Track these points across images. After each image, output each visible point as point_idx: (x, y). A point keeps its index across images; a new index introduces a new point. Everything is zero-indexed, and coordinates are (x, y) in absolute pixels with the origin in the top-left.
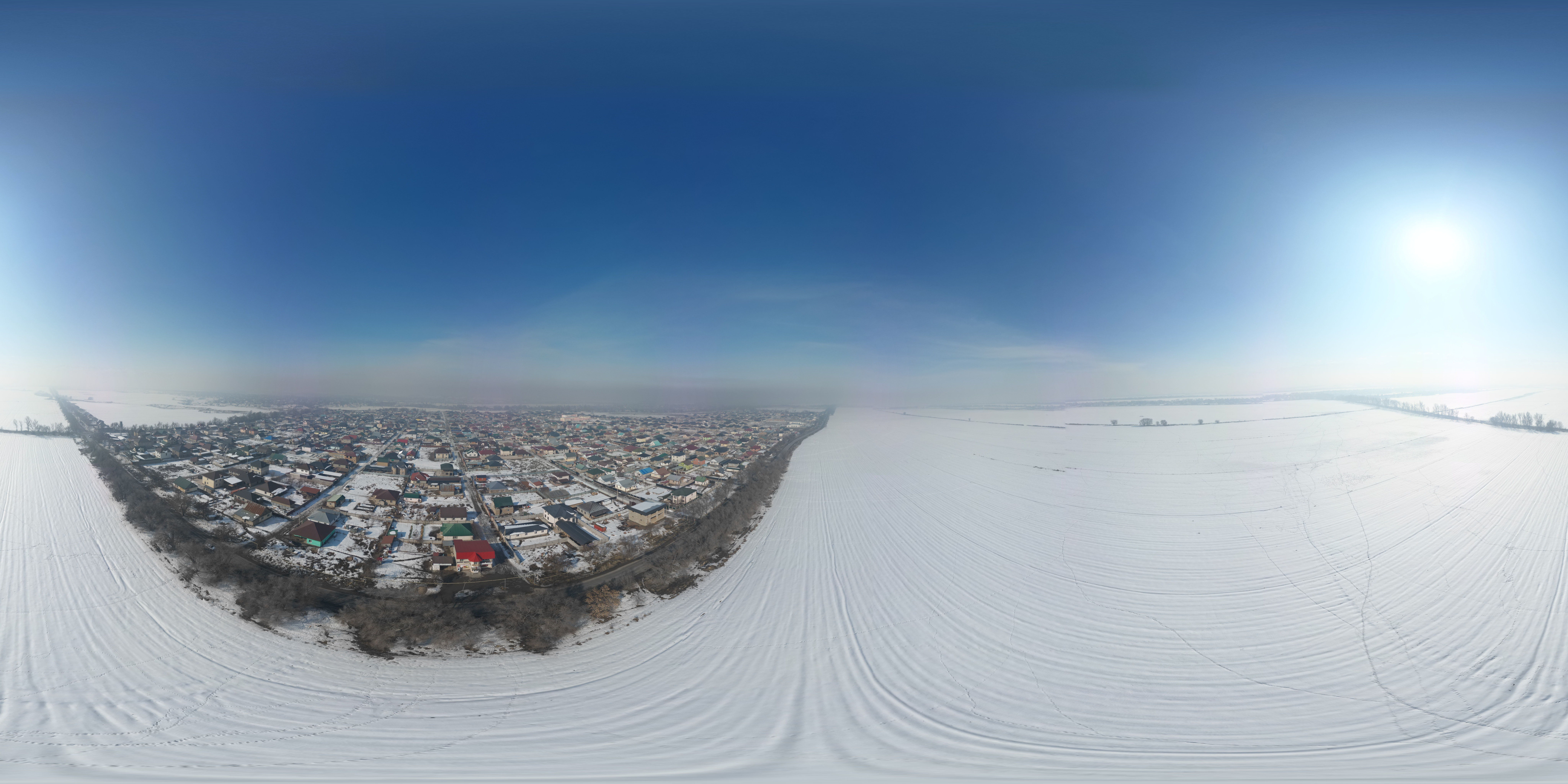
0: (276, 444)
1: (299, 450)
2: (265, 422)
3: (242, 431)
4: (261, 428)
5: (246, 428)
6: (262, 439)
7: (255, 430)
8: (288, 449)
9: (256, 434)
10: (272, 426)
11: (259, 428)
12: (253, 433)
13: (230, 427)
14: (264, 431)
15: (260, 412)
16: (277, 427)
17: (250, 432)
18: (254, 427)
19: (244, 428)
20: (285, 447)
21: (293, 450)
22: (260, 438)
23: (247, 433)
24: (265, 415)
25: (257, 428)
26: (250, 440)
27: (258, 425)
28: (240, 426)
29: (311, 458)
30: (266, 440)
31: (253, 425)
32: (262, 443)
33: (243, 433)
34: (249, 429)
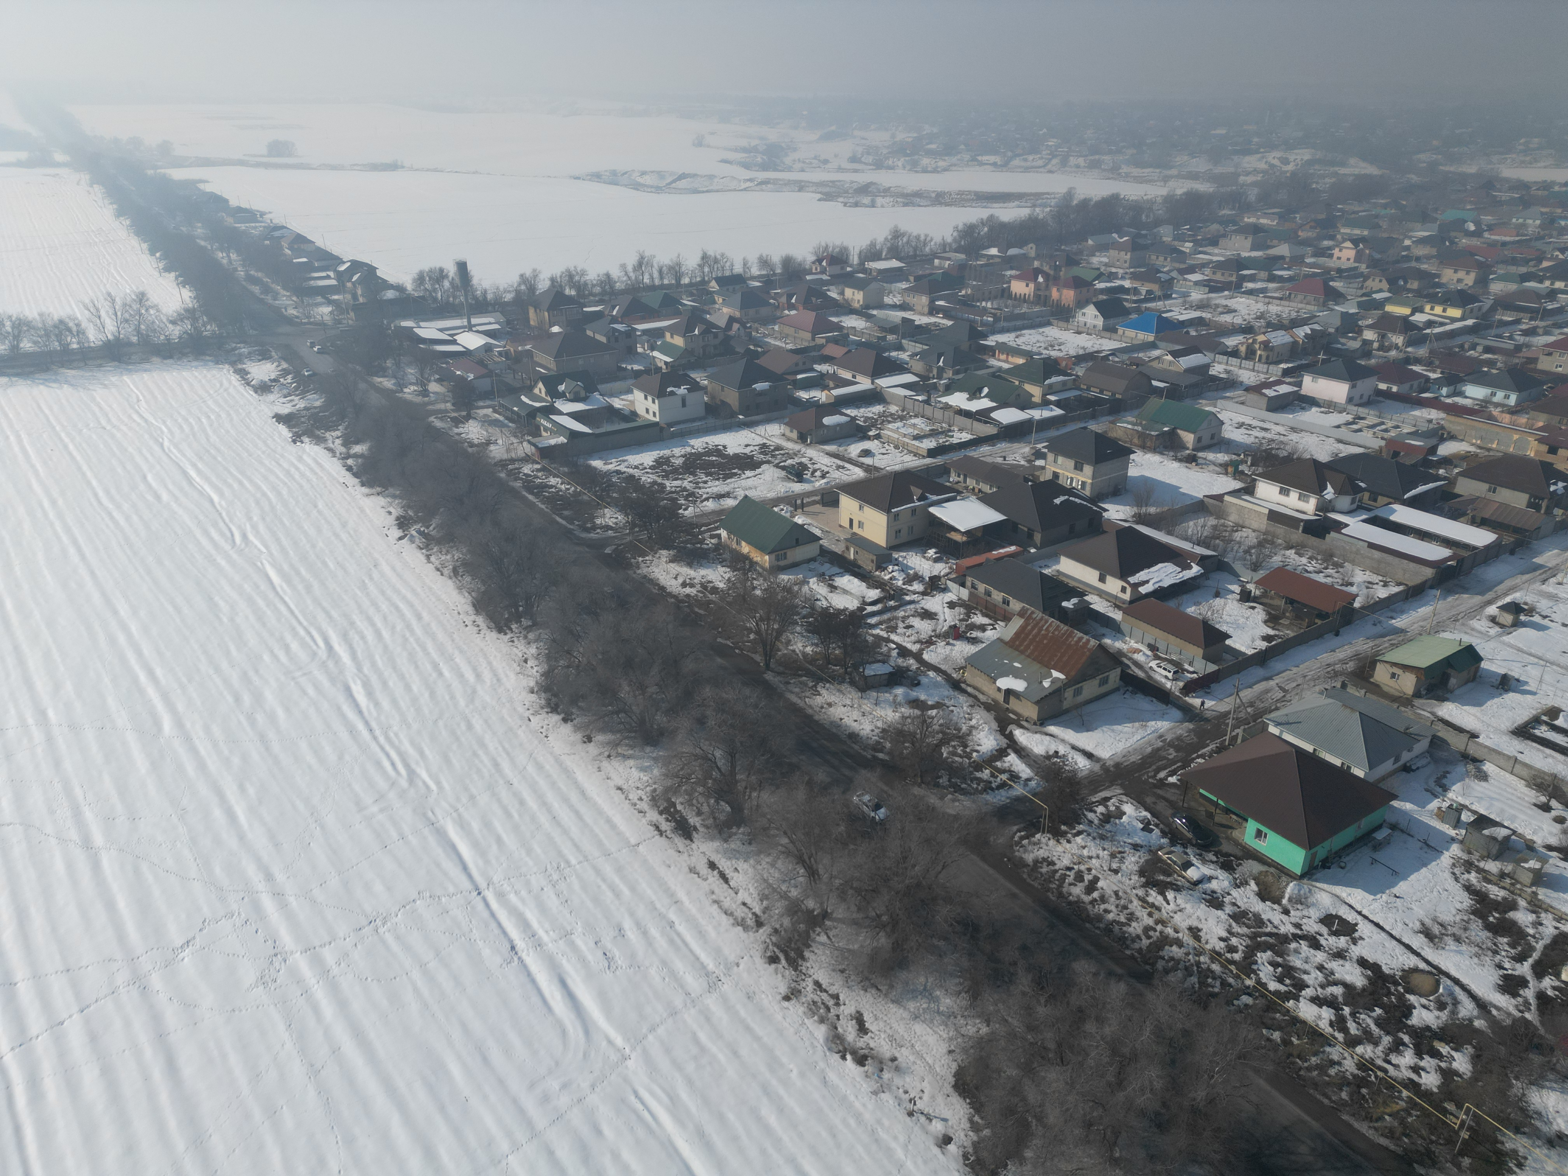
0: (1176, 354)
1: (1284, 389)
2: (1135, 246)
3: (1019, 288)
4: (1112, 276)
5: (1037, 272)
6: (1110, 330)
7: (1079, 283)
8: (1230, 383)
9: (1081, 304)
10: (1166, 266)
11: (1100, 277)
12: (1068, 296)
13: (962, 267)
14: (1121, 289)
15: (1115, 197)
16: (1192, 270)
17: (1055, 294)
18: (1076, 271)
19: (1030, 276)
20: (1218, 369)
21: (1256, 389)
22: (1100, 322)
23: (1041, 298)
24: (1137, 208)
25: (1087, 276)
26: (1053, 332)
27: (1097, 260)
28: (1009, 262)
29: (1344, 433)
30: (1131, 333)
31: (1072, 261)
32: (1108, 345)
33: (1022, 300)
34: (1052, 280)
